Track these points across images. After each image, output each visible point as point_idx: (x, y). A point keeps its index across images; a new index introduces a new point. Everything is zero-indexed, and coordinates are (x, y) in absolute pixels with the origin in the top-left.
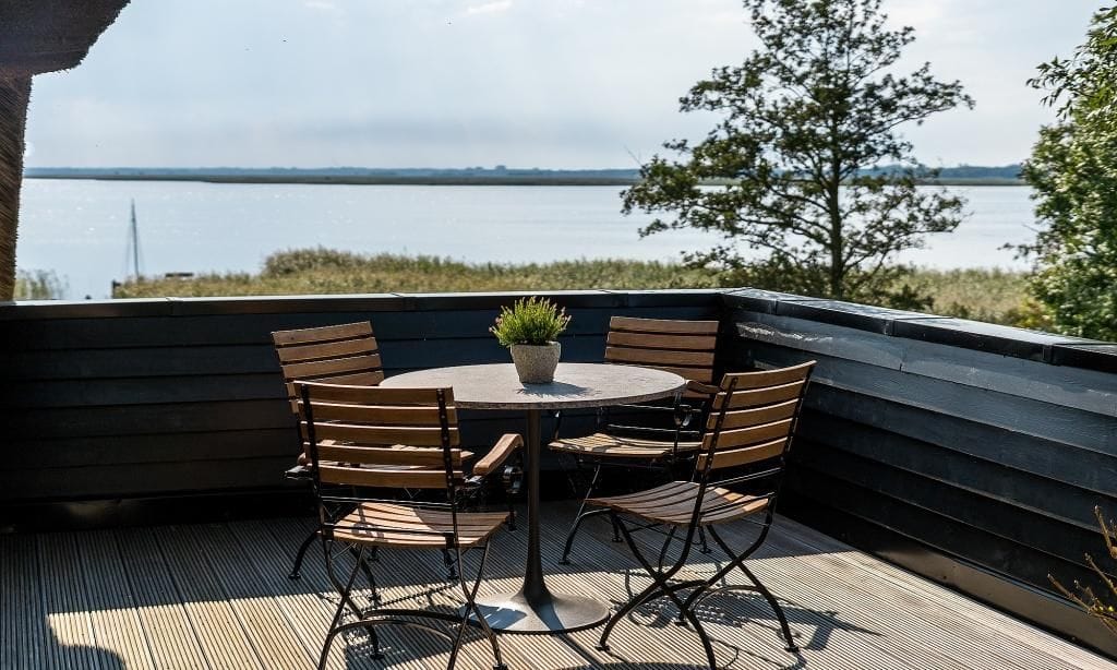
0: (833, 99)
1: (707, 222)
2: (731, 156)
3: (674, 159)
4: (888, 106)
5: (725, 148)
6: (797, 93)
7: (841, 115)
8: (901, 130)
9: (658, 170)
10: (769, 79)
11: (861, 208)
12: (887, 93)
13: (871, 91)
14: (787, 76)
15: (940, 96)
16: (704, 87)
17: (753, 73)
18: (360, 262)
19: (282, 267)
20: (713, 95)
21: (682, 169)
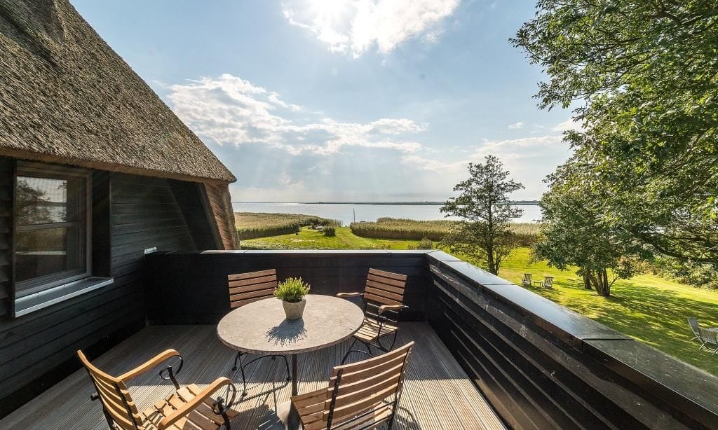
0: (489, 187)
1: (460, 215)
2: (464, 200)
3: (451, 201)
4: (502, 189)
5: (464, 198)
6: (481, 186)
7: (491, 191)
8: (506, 195)
9: (448, 203)
10: (474, 184)
11: (497, 212)
12: (503, 186)
13: (498, 186)
14: (478, 183)
15: (516, 186)
16: (458, 186)
17: (469, 183)
18: (395, 220)
19: (381, 221)
20: (461, 187)
21: (453, 203)
